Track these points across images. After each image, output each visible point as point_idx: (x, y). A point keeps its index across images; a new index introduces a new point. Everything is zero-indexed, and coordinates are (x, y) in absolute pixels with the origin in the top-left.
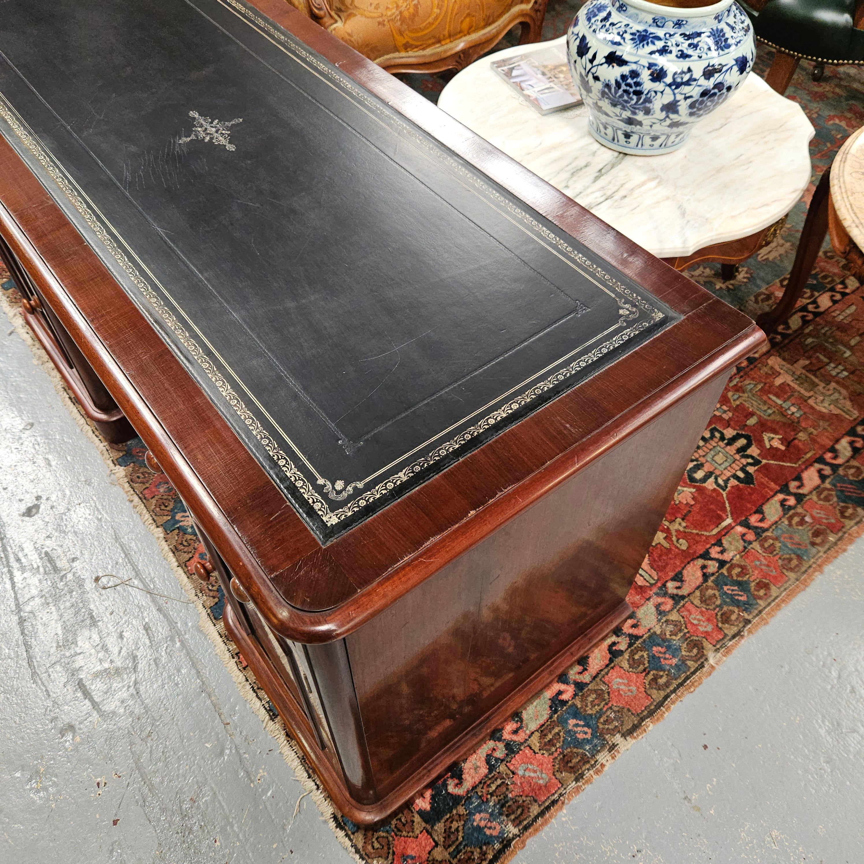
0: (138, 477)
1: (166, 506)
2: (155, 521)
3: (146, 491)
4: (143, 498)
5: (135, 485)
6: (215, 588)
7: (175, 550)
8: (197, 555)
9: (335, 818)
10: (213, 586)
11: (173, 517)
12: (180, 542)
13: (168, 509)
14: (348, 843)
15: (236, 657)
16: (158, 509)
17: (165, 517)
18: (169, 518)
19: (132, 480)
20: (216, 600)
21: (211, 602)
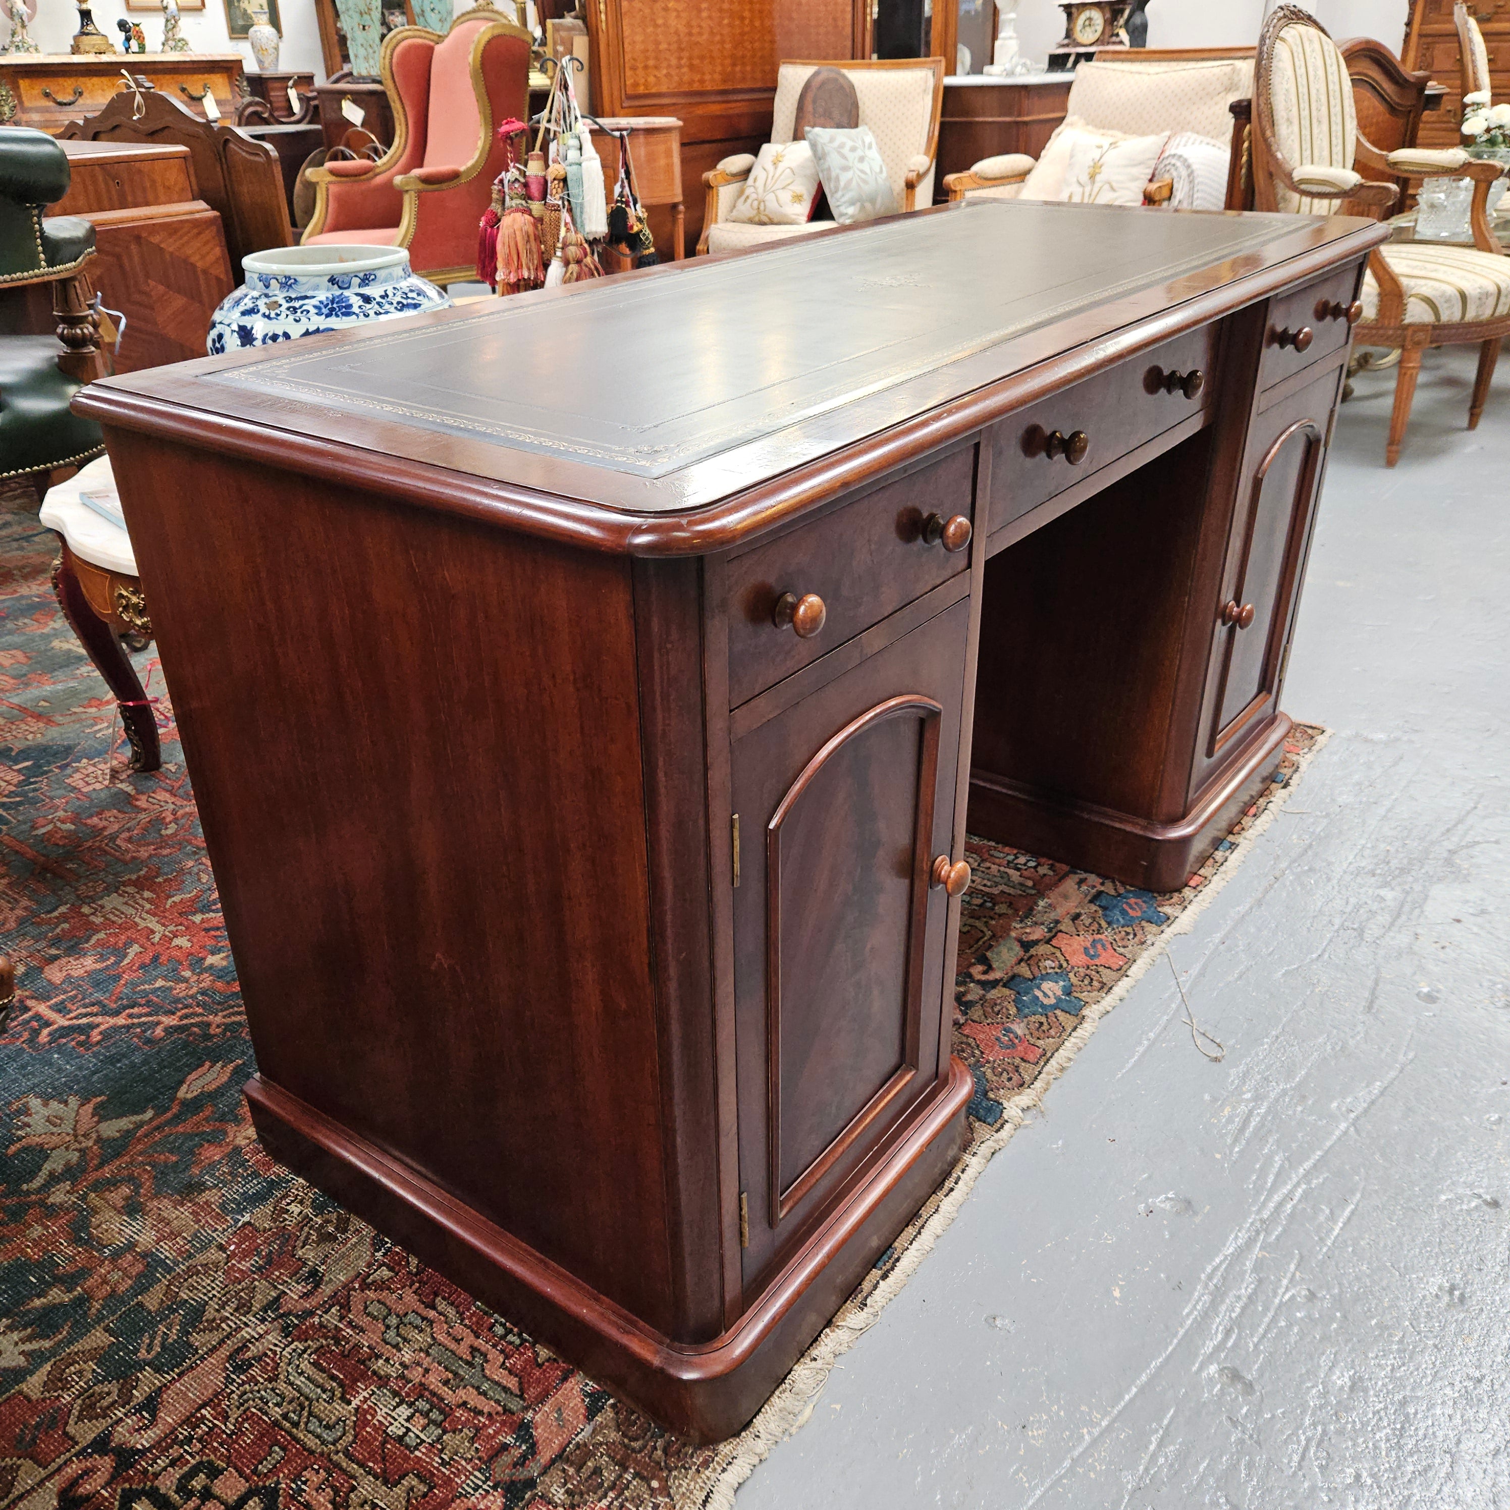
0: (1010, 1079)
1: (1041, 1024)
2: (1075, 1029)
3: (1031, 1057)
4: (1045, 1057)
5: (1027, 1078)
6: (1129, 930)
7: (1105, 988)
8: (1097, 961)
9: (1285, 787)
10: (1128, 934)
11: (1055, 1007)
12: (1089, 988)
13: (1043, 1019)
14: (1295, 777)
15: (1199, 888)
16: (1052, 1032)
17: (1061, 1019)
18: (1058, 1012)
19: (1022, 1085)
20: (1144, 923)
21: (1151, 928)
